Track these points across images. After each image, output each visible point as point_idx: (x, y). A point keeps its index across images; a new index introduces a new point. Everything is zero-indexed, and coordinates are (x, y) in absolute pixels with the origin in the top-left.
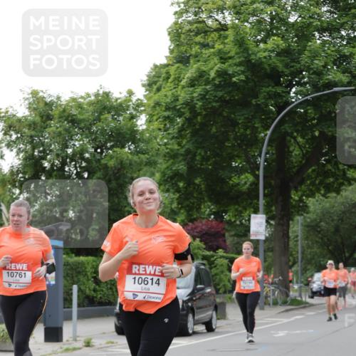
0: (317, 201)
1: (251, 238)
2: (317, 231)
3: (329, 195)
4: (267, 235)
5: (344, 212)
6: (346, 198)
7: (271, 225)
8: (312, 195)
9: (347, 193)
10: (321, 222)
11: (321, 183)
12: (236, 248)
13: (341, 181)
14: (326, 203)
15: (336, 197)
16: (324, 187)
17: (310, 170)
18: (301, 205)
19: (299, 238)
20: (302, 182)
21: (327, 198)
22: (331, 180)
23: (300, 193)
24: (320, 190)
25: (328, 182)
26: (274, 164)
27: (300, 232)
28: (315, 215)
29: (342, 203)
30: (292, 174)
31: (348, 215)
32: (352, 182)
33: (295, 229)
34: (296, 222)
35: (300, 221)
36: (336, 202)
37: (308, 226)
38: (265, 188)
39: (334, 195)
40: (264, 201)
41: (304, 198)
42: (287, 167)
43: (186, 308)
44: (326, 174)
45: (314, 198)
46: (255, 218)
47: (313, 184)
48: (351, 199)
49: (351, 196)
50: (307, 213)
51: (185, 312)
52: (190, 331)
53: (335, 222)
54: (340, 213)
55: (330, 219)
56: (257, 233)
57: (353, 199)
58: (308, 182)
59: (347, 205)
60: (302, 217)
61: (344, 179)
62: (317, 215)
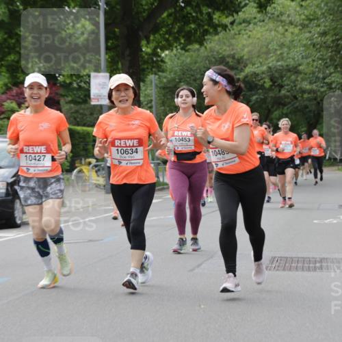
0: (175, 55)
1: (93, 103)
3: (189, 47)
6: (212, 50)
8: (169, 46)
9: (213, 44)
10: (180, 82)
11: (179, 32)
12: (75, 119)
13: (206, 27)
14: (186, 57)
15: (198, 50)
16: (183, 37)
17: (165, 15)
18: (155, 59)
19: (153, 103)
20: (156, 30)
21: (187, 51)
22: (193, 26)
23: (152, 45)
24: (179, 40)
25: (189, 29)
26: (118, 7)
27: (153, 95)
28: (172, 74)
29: (207, 58)
30: (141, 19)
33: (148, 91)
34: (149, 83)
35: (153, 81)
36: (198, 56)
37: (164, 88)
38: (107, 39)
39: (197, 46)
40: (107, 57)
41: (159, 50)
42: (135, 10)
43: (11, 192)
44: (186, 19)
45: (172, 50)
46: (95, 77)
48: (218, 52)
49: (217, 47)
50: (163, 71)
51: (10, 198)
52: (19, 222)
55: (192, 78)
56: (99, 97)
57: (221, 51)
58: (164, 30)
59: (213, 60)
60: (157, 76)
61: (209, 25)
62: (175, 74)
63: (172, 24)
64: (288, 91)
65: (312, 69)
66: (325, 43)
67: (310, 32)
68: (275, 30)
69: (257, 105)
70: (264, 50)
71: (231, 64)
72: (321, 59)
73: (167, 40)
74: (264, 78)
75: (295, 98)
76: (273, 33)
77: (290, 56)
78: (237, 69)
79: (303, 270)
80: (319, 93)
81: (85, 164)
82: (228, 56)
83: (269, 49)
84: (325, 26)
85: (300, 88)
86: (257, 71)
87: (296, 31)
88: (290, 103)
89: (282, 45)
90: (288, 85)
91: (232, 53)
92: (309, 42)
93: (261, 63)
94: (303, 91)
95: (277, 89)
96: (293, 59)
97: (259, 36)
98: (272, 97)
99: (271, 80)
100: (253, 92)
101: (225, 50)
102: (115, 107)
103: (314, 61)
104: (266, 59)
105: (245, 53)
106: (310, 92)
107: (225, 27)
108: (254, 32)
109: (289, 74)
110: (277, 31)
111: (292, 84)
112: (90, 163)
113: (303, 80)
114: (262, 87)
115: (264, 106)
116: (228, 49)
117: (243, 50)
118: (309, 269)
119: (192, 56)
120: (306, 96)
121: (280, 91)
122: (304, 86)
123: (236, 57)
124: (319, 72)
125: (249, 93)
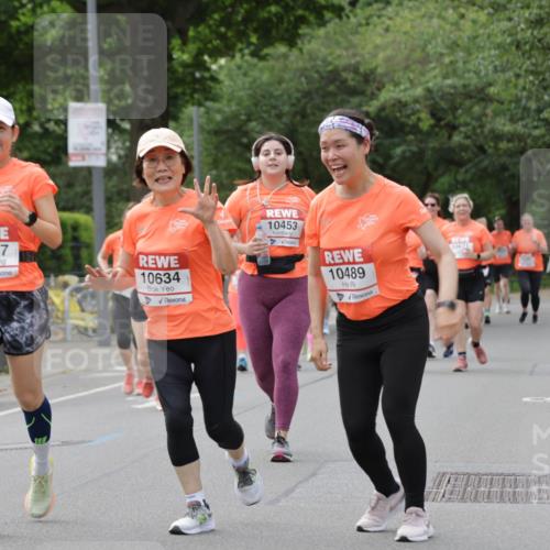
0: (239, 68)
1: (73, 163)
2: (241, 144)
3: (266, 51)
4: (114, 158)
5: (307, 94)
6: (312, 57)
7: (122, 131)
8: (227, 50)
9: (314, 45)
10: (249, 120)
11: (246, 20)
13: (300, 12)
14: (261, 71)
16: (255, 31)
18: (198, 75)
20: (199, 16)
21: (263, 58)
22: (273, 9)
23: (193, 47)
24: (248, 37)
25: (266, 15)
27: (195, 147)
28: (233, 104)
29: (303, 72)
31: (318, 101)
32: (328, 15)
34: (186, 122)
35: (195, 118)
36: (285, 68)
37: (216, 133)
39: (282, 49)
41: (206, 58)
45: (233, 57)
47: (227, 22)
48: (324, 60)
49: (324, 51)
50: (214, 99)
53: (285, 120)
54: (299, 95)
55: (273, 112)
56: (85, 151)
57: (330, 59)
58: (216, 16)
59: (316, 76)
60: (202, 109)
61: (306, 8)
62: (238, 104)
63: (232, 6)
64: (467, 137)
65: (514, 91)
66: (539, 41)
67: (510, 19)
68: (440, 16)
69: (403, 165)
70: (418, 54)
71: (351, 83)
72: (532, 73)
73: (222, 37)
74: (418, 111)
75: (482, 149)
76: (435, 21)
77: (471, 66)
78: (362, 93)
79: (502, 500)
80: (529, 141)
81: (56, 287)
82: (346, 69)
83: (428, 55)
84: (541, 7)
85: (492, 131)
86: (404, 97)
87: (482, 16)
88: (470, 160)
89: (453, 46)
90: (467, 124)
91: (353, 62)
92: (509, 40)
93: (411, 81)
94: (498, 137)
95: (445, 133)
96: (477, 73)
97: (407, 27)
98: (433, 149)
99: (433, 115)
100: (396, 140)
101: (339, 56)
102: (149, 191)
103: (518, 76)
104: (423, 74)
105: (379, 62)
106: (511, 138)
107: (338, 11)
108: (398, 20)
109: (468, 103)
110: (444, 19)
111: (474, 123)
112: (65, 285)
113: (496, 114)
114: (415, 129)
115: (419, 167)
116: (345, 53)
117: (375, 56)
118: (514, 499)
119: (272, 69)
120: (503, 145)
121: (450, 137)
122: (500, 127)
123: (362, 70)
124: (529, 98)
125: (387, 142)
